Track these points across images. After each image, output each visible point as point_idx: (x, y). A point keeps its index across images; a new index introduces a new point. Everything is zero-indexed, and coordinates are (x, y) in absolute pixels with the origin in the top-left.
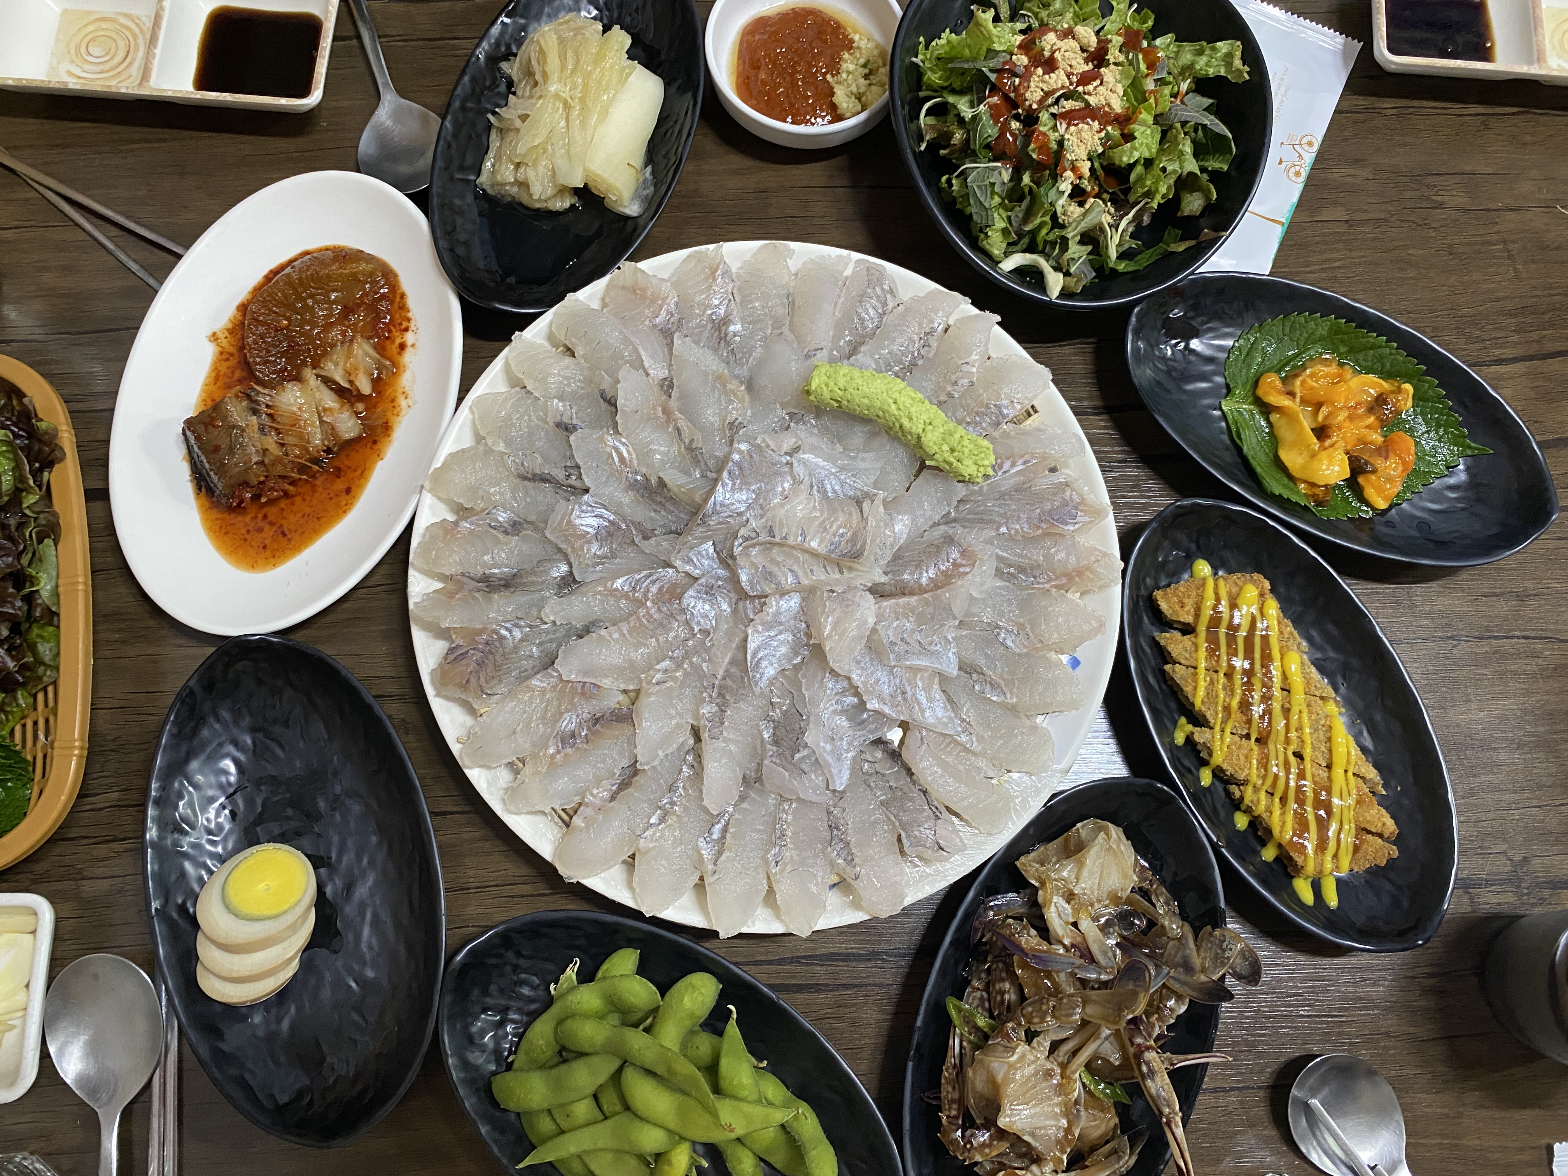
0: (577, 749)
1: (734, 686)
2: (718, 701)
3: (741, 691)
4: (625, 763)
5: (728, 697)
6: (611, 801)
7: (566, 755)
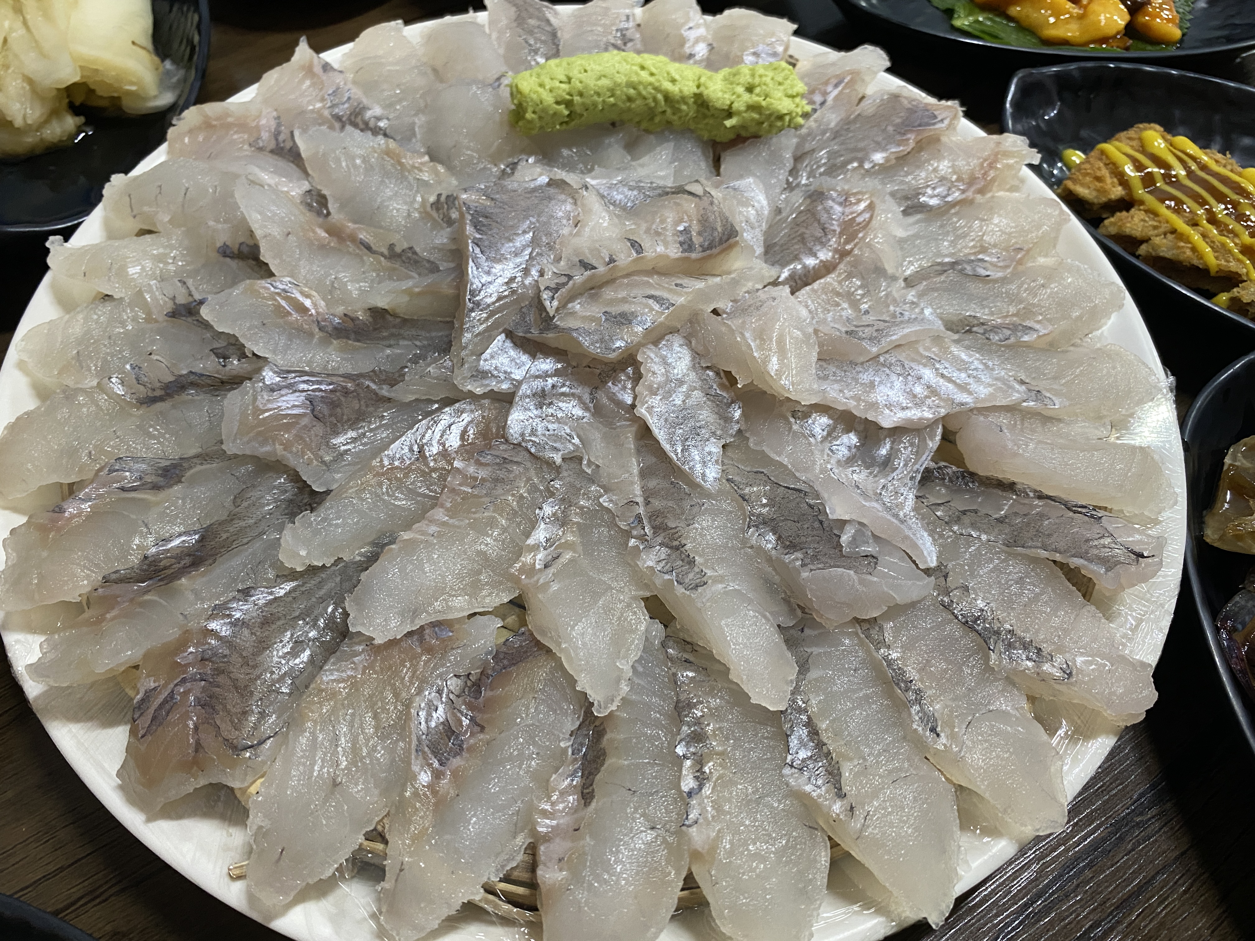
0: (471, 749)
1: (670, 504)
2: (659, 539)
3: (687, 505)
4: (571, 723)
5: (671, 524)
6: (587, 804)
7: (454, 774)
